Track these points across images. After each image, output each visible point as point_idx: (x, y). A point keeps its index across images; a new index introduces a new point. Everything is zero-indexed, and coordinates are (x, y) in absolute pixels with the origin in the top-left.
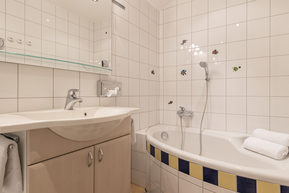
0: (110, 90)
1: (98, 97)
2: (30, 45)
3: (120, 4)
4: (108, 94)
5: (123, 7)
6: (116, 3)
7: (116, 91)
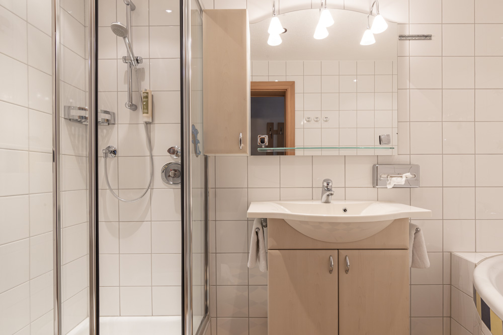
0: (393, 178)
1: (374, 187)
2: (326, 121)
3: (418, 36)
4: (390, 183)
5: (426, 36)
6: (410, 38)
7: (404, 179)
